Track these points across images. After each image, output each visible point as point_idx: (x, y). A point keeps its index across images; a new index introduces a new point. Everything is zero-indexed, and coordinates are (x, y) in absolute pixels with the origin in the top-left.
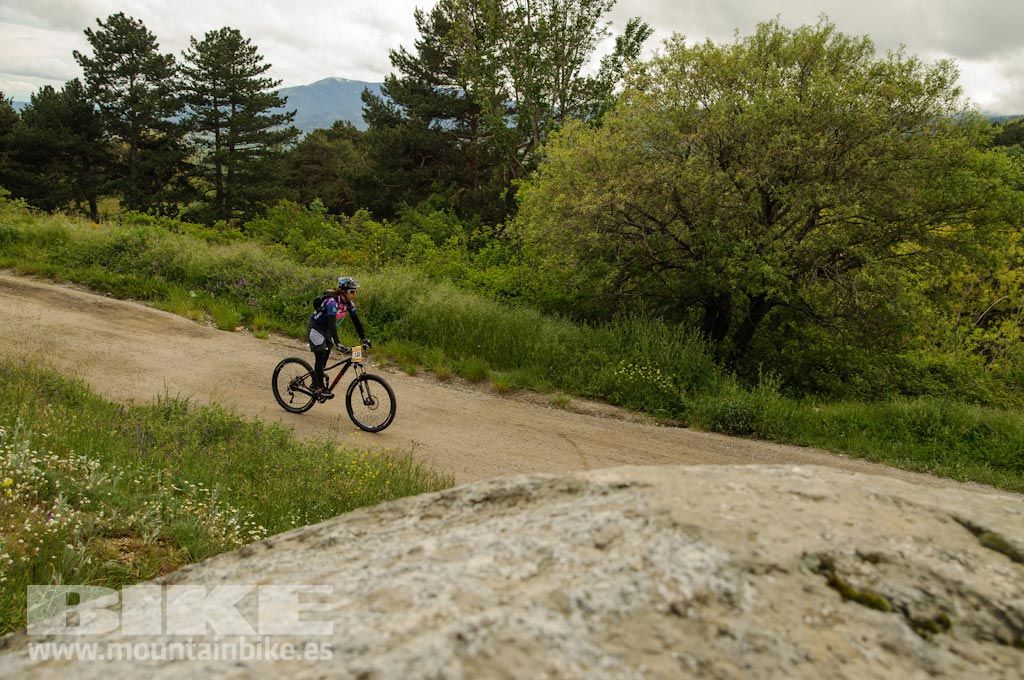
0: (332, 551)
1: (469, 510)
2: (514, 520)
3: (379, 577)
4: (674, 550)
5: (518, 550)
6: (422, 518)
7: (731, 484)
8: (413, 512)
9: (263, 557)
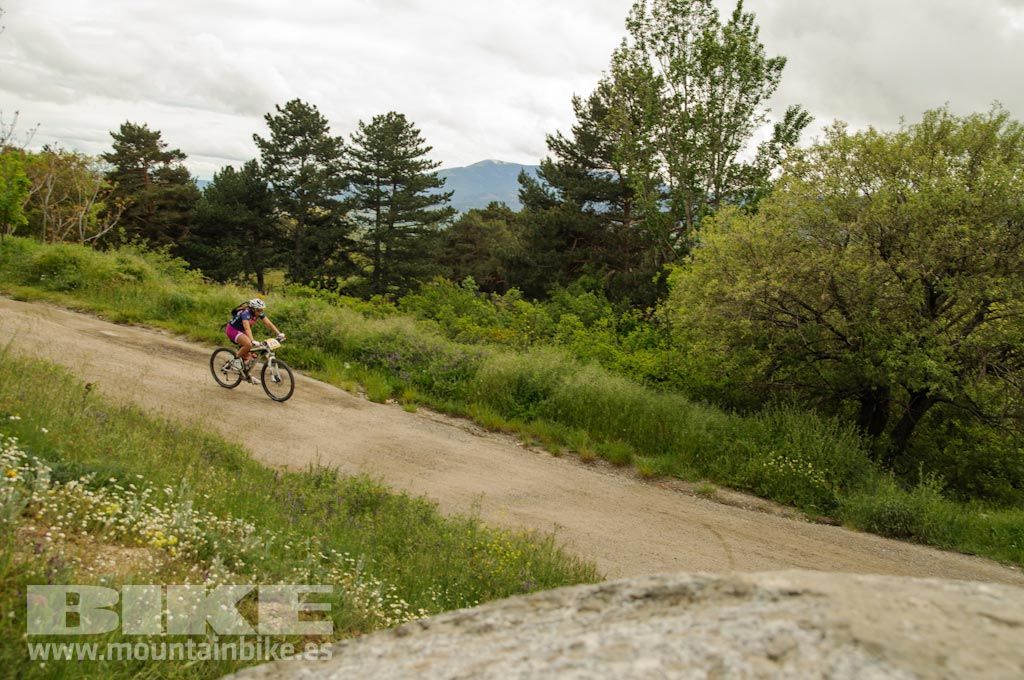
0: (487, 637)
1: (629, 606)
2: (679, 621)
3: (542, 671)
4: (856, 669)
5: (686, 655)
6: (580, 610)
7: (913, 600)
8: (571, 603)
9: (418, 638)
